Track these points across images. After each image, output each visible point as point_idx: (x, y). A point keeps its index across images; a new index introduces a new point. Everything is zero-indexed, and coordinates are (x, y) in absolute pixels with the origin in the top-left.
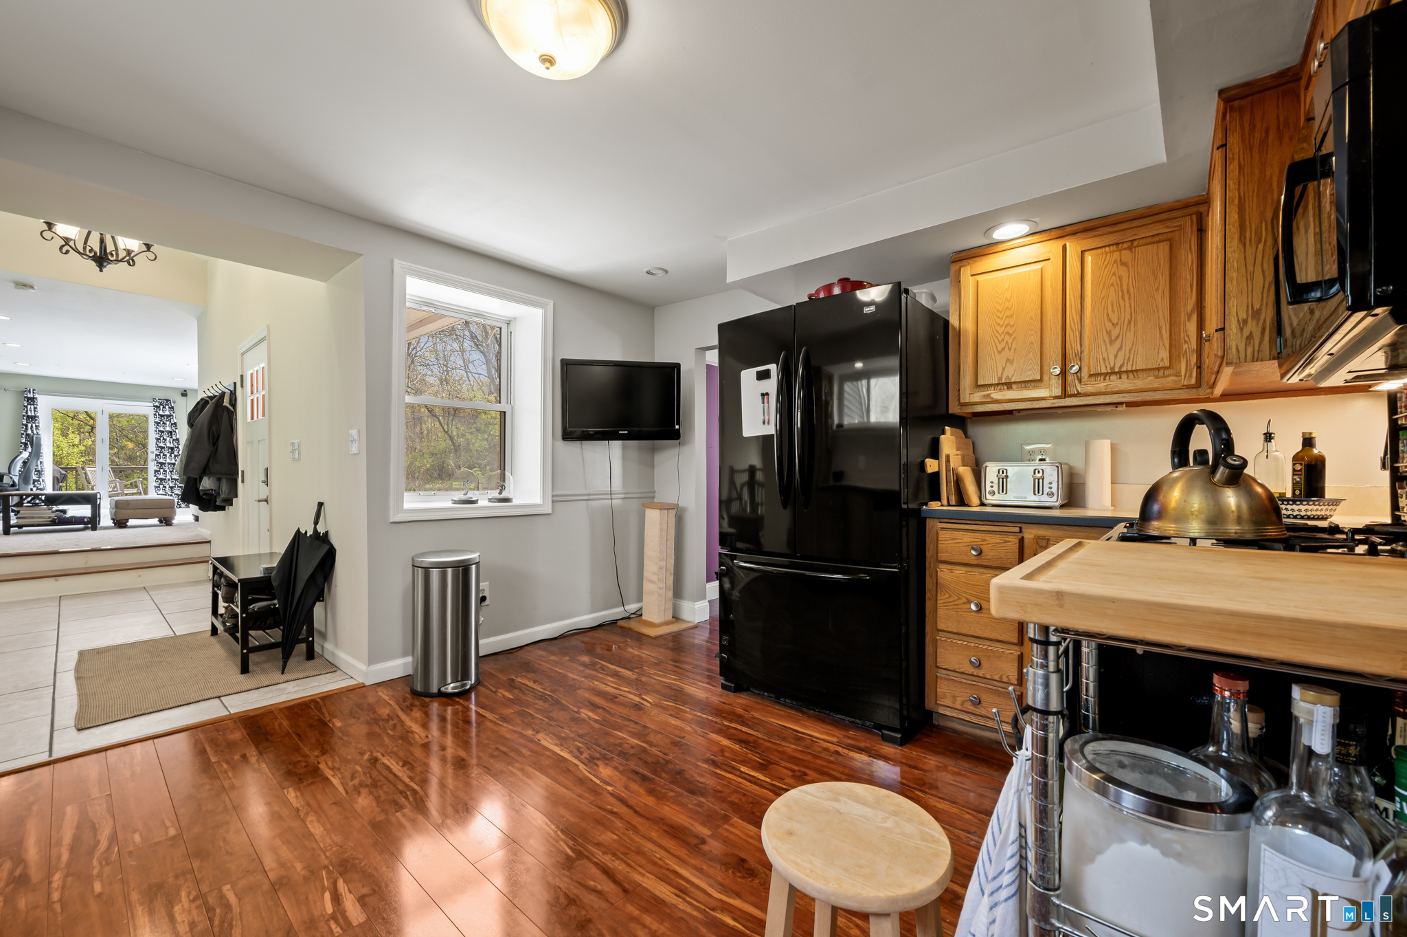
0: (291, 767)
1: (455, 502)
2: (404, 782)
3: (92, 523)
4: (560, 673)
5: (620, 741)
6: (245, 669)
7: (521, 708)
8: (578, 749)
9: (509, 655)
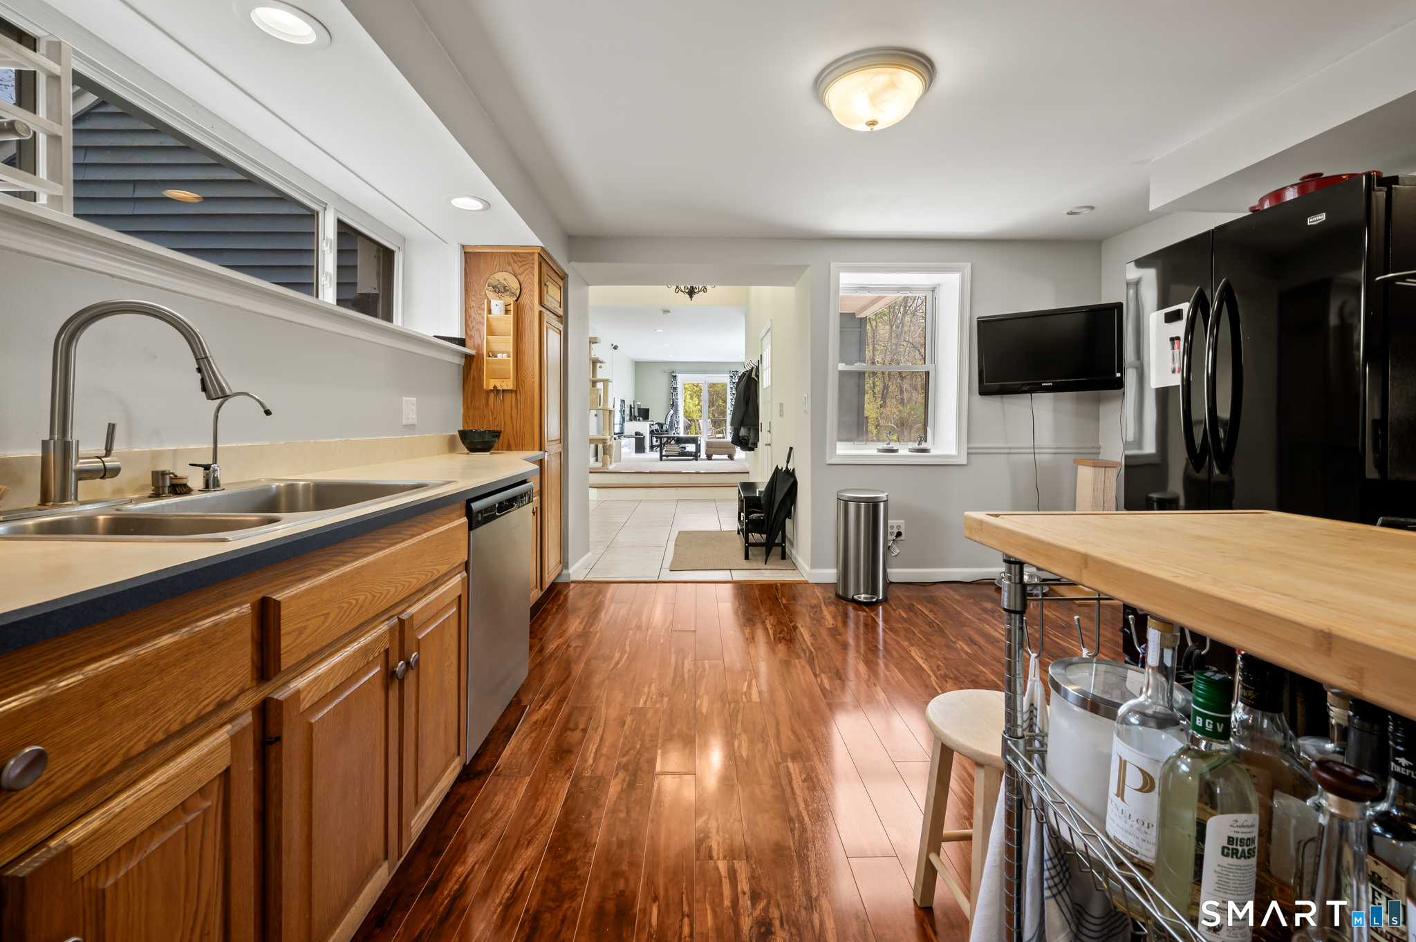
0: (752, 617)
1: (879, 450)
2: (807, 645)
3: (695, 456)
4: (957, 610)
5: (978, 673)
6: (747, 557)
7: (908, 626)
8: (938, 667)
9: (919, 587)
